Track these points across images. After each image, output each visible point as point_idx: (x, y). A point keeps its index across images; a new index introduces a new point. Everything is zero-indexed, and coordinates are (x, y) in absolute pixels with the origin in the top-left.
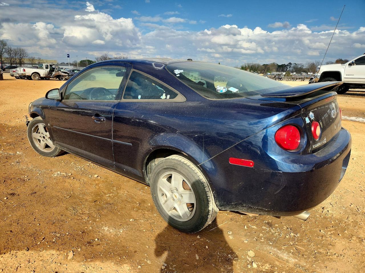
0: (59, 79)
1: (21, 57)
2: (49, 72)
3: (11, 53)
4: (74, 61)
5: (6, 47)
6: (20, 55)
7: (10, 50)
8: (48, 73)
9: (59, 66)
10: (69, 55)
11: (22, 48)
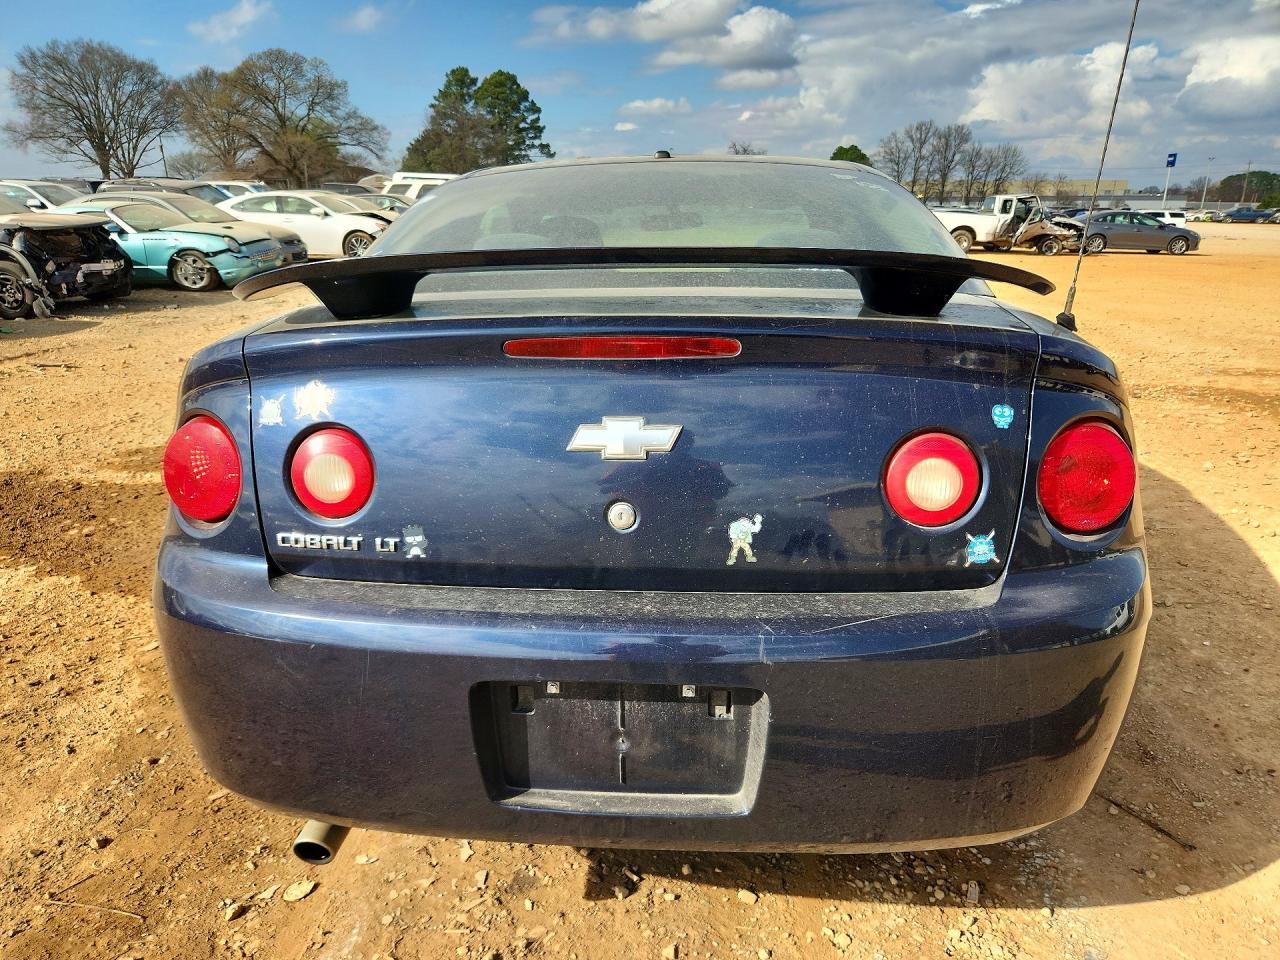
0: (1040, 249)
1: (1004, 175)
2: (1009, 225)
3: (978, 163)
4: (1196, 178)
5: (967, 147)
6: (1003, 170)
7: (977, 154)
8: (1004, 228)
9: (1127, 202)
10: (1175, 155)
11: (1014, 145)
